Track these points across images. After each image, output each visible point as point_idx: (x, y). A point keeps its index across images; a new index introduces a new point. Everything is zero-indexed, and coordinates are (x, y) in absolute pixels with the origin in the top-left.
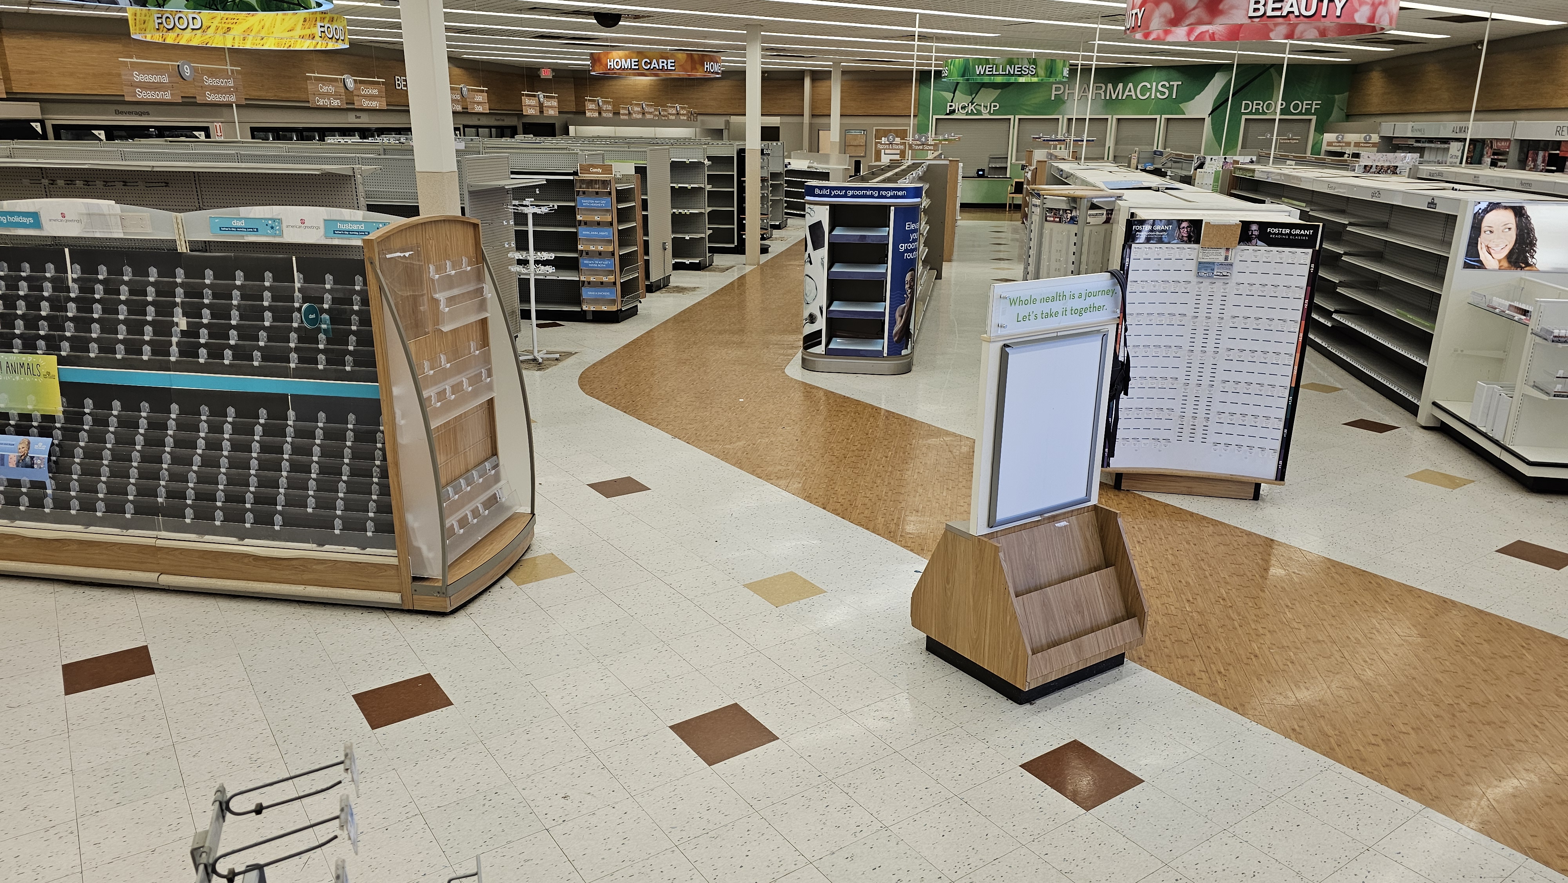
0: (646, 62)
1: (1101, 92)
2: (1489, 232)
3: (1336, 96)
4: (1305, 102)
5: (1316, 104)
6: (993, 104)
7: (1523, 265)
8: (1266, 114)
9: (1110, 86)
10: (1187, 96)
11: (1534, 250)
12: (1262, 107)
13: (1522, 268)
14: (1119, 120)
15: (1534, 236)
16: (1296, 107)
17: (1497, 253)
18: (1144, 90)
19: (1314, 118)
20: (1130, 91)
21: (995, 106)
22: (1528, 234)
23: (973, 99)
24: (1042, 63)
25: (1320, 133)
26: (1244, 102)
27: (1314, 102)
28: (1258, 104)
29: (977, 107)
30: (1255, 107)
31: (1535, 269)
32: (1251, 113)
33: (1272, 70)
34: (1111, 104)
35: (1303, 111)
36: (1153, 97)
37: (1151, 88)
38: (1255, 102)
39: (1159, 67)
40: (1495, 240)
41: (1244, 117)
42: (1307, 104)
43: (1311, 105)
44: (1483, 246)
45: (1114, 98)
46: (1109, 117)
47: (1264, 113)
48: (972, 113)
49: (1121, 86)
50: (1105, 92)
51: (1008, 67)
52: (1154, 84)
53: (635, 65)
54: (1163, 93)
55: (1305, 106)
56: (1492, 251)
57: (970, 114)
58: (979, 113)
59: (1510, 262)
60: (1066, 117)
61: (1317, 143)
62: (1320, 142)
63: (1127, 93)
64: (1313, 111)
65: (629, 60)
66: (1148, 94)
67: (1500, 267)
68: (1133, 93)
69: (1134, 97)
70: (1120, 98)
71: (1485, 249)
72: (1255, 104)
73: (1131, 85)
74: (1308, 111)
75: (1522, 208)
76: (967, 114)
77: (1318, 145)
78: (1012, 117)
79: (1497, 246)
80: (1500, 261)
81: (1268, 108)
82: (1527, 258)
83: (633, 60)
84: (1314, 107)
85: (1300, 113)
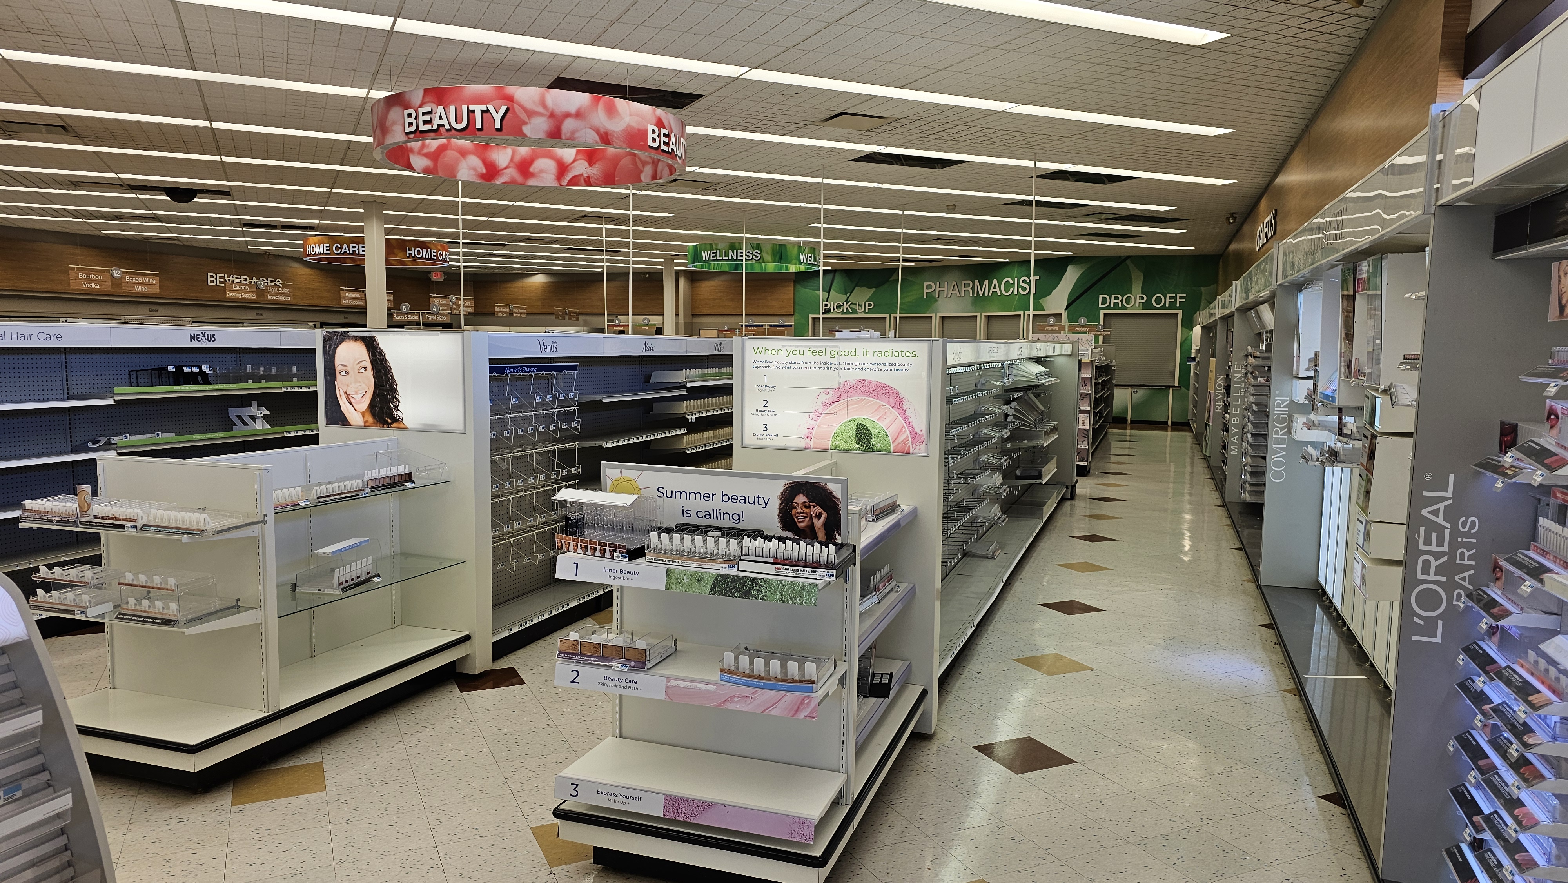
0: (337, 247)
1: (969, 289)
2: (343, 373)
3: (1203, 289)
4: (1168, 296)
5: (1181, 298)
6: (867, 303)
7: (389, 421)
8: (1126, 308)
9: (977, 282)
10: (1044, 291)
11: (397, 399)
12: (1121, 301)
13: (389, 425)
14: (989, 318)
15: (393, 378)
16: (1158, 301)
17: (359, 402)
18: (1008, 286)
19: (1180, 312)
20: (995, 287)
21: (870, 305)
22: (386, 375)
23: (848, 298)
24: (767, 248)
25: (1188, 328)
26: (1101, 296)
27: (1178, 296)
28: (1115, 298)
29: (852, 306)
30: (1113, 301)
31: (402, 426)
32: (1109, 307)
33: (1128, 262)
34: (979, 301)
35: (1167, 305)
36: (1016, 293)
37: (1014, 283)
38: (1113, 296)
39: (1019, 262)
40: (353, 385)
41: (1102, 312)
42: (1170, 298)
43: (1175, 298)
44: (342, 393)
45: (981, 295)
46: (978, 314)
47: (1123, 308)
48: (847, 312)
49: (986, 282)
50: (973, 289)
51: (730, 251)
52: (1016, 279)
53: (327, 250)
54: (1024, 289)
55: (1168, 300)
56: (353, 401)
57: (846, 313)
58: (854, 312)
59: (374, 415)
60: (939, 315)
61: (1186, 339)
62: (1189, 338)
63: (992, 290)
64: (1178, 305)
65: (322, 245)
66: (1011, 289)
67: (365, 422)
68: (997, 289)
69: (999, 294)
70: (987, 295)
71: (344, 397)
72: (1113, 298)
73: (995, 281)
74: (1172, 306)
75: (372, 338)
76: (843, 313)
77: (1188, 342)
78: (887, 316)
79: (357, 392)
80: (363, 414)
81: (1128, 302)
82: (390, 409)
83: (325, 245)
84: (1178, 300)
85: (1164, 307)
